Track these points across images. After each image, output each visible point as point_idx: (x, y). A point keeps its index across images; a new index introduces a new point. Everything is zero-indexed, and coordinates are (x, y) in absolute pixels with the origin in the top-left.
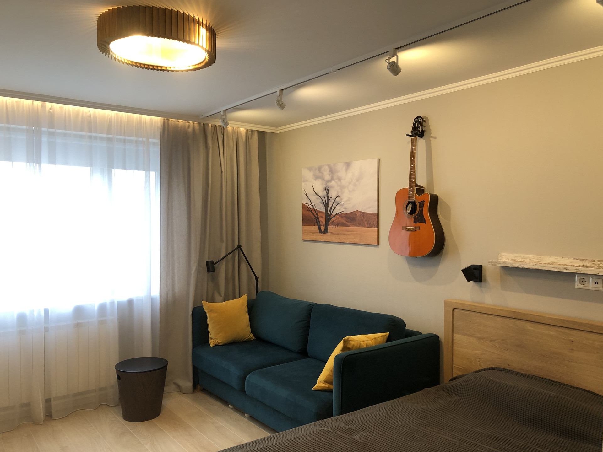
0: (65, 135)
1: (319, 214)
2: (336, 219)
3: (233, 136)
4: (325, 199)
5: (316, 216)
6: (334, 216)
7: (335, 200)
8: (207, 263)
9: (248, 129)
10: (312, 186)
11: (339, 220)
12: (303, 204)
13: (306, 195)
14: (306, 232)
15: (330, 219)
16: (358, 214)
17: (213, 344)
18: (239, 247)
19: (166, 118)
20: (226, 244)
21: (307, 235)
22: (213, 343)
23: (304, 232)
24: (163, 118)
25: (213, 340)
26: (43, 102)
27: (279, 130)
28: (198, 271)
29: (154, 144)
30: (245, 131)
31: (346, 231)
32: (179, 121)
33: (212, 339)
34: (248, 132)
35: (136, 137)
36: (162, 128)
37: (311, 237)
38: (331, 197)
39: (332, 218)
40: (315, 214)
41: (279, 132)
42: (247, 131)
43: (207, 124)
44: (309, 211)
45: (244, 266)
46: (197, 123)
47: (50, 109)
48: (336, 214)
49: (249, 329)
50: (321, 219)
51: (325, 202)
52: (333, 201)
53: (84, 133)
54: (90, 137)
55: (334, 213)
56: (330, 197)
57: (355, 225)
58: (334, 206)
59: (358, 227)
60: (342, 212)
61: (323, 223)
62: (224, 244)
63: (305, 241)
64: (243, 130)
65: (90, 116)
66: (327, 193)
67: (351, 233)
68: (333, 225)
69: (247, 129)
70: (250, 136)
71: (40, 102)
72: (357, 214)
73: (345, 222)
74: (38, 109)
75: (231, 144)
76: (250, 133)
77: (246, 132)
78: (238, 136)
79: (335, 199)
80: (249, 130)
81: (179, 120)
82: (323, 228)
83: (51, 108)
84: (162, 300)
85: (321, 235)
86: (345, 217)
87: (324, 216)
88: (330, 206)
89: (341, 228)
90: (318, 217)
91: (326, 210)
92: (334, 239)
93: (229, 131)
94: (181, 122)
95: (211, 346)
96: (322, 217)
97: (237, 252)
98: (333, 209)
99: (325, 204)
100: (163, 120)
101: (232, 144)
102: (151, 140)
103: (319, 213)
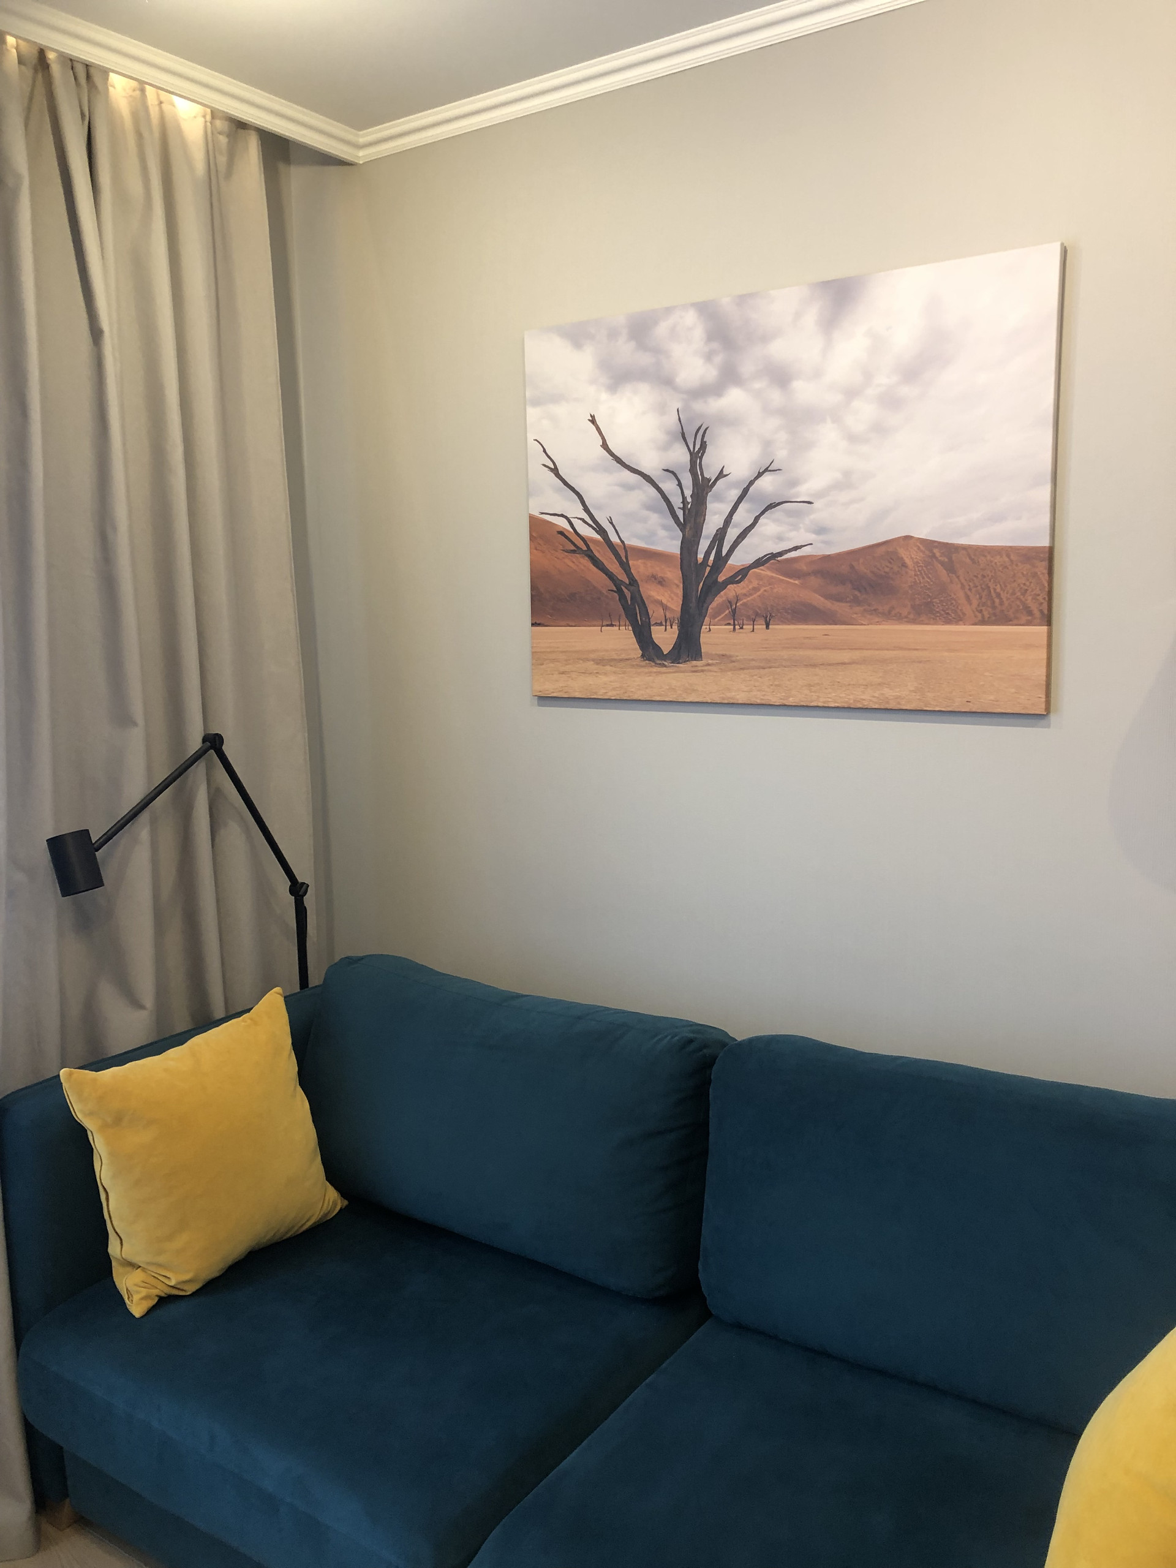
1: (638, 567)
2: (756, 589)
3: (141, 142)
4: (680, 485)
5: (623, 577)
6: (743, 573)
7: (745, 491)
9: (212, 110)
10: (593, 421)
11: (779, 590)
12: (532, 519)
13: (555, 471)
14: (554, 660)
15: (713, 587)
16: (910, 557)
17: (143, 1297)
18: (214, 743)
20: (146, 735)
21: (563, 673)
22: (141, 1290)
23: (538, 658)
25: (136, 1271)
27: (362, 145)
30: (201, 120)
31: (824, 647)
33: (129, 1265)
34: (212, 129)
37: (590, 680)
38: (721, 475)
39: (732, 580)
40: (614, 567)
41: (364, 154)
42: (210, 123)
44: (573, 552)
45: (236, 834)
48: (759, 563)
50: (651, 592)
51: (677, 502)
52: (735, 494)
55: (741, 558)
56: (710, 473)
57: (890, 616)
58: (743, 517)
59: (914, 622)
60: (796, 548)
61: (665, 608)
62: (136, 738)
63: (545, 699)
64: (187, 111)
66: (696, 457)
67: (856, 655)
68: (735, 616)
69: (209, 113)
70: (224, 157)
72: (902, 552)
73: (818, 600)
76: (224, 136)
77: (205, 128)
79: (751, 483)
80: (220, 119)
82: (665, 637)
85: (655, 669)
86: (815, 573)
87: (674, 575)
88: (713, 522)
89: (783, 631)
90: (633, 582)
91: (689, 545)
92: (740, 688)
96: (661, 582)
97: (200, 771)
98: (732, 534)
99: (680, 514)
103: (640, 562)
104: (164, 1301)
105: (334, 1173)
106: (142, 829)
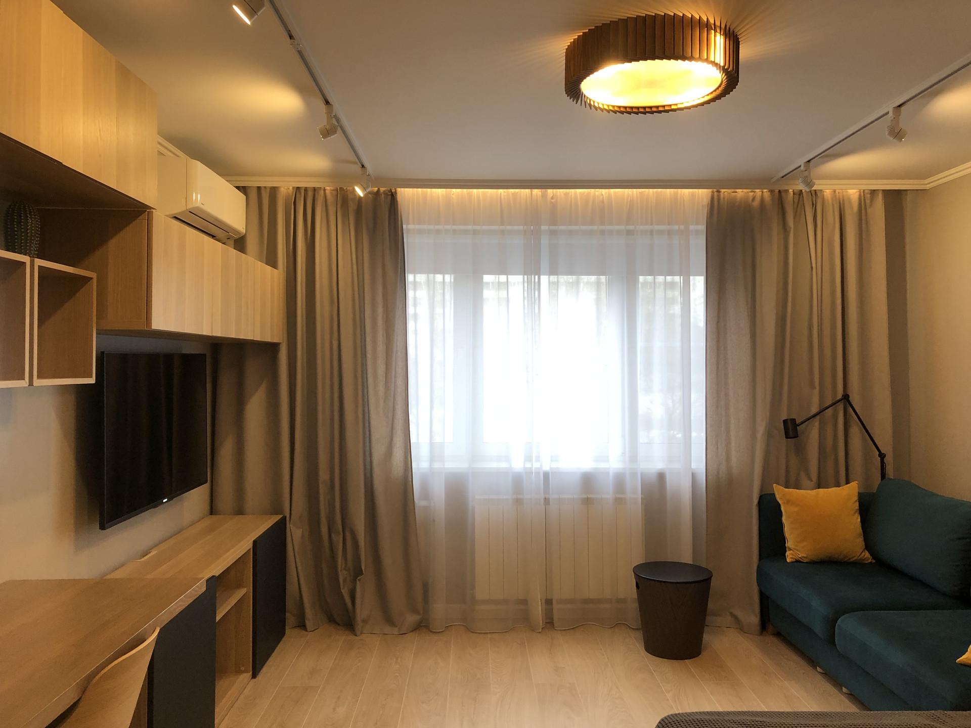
0: (570, 233)
3: (833, 205)
8: (785, 422)
9: (864, 190)
17: (791, 558)
18: (846, 398)
19: (715, 190)
20: (820, 392)
22: (791, 556)
24: (711, 190)
25: (791, 551)
26: (544, 190)
27: (928, 184)
28: (769, 435)
29: (697, 232)
30: (858, 193)
32: (736, 192)
33: (790, 549)
34: (864, 195)
35: (669, 225)
36: (709, 205)
41: (928, 187)
42: (862, 193)
43: (786, 190)
45: (856, 431)
46: (768, 190)
47: (552, 198)
49: (861, 541)
53: (595, 227)
54: (603, 232)
62: (816, 392)
64: (853, 192)
65: (603, 201)
69: (862, 191)
70: (868, 202)
71: (540, 190)
74: (537, 200)
75: (830, 220)
76: (869, 196)
77: (860, 195)
78: (844, 204)
80: (866, 191)
81: (737, 190)
83: (553, 196)
84: (710, 477)
93: (825, 197)
94: (741, 193)
95: (788, 560)
97: (841, 406)
100: (710, 194)
101: (833, 220)
102: (692, 227)
104: (797, 561)
105: (868, 547)
106: (816, 423)
